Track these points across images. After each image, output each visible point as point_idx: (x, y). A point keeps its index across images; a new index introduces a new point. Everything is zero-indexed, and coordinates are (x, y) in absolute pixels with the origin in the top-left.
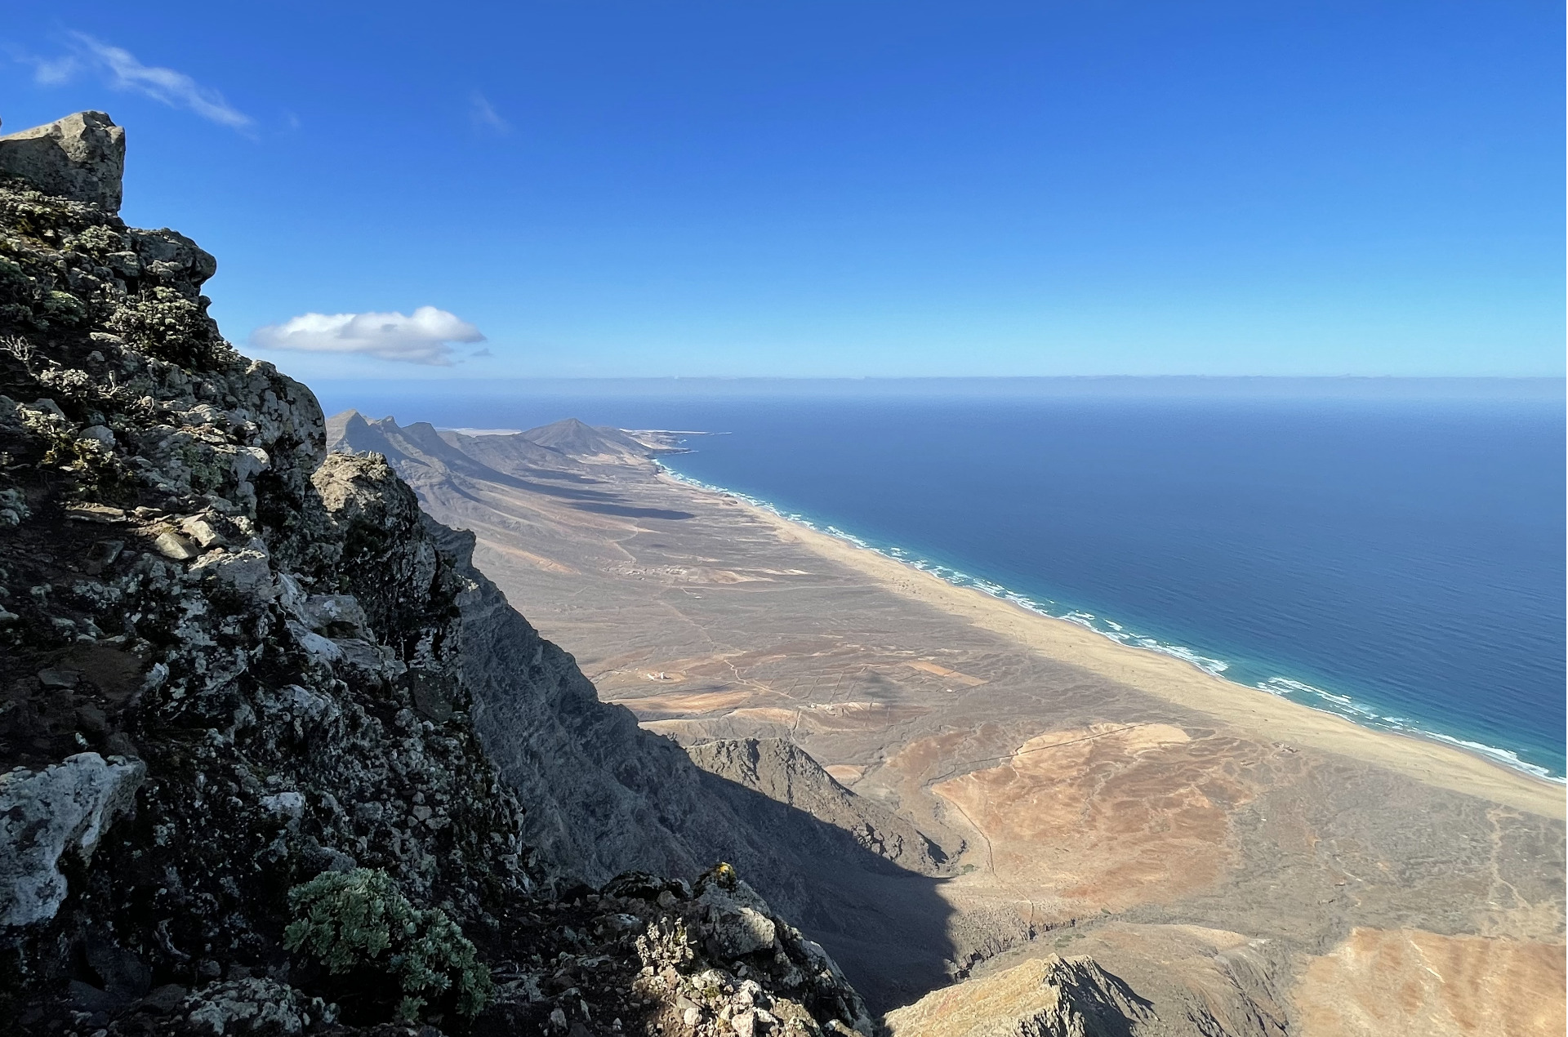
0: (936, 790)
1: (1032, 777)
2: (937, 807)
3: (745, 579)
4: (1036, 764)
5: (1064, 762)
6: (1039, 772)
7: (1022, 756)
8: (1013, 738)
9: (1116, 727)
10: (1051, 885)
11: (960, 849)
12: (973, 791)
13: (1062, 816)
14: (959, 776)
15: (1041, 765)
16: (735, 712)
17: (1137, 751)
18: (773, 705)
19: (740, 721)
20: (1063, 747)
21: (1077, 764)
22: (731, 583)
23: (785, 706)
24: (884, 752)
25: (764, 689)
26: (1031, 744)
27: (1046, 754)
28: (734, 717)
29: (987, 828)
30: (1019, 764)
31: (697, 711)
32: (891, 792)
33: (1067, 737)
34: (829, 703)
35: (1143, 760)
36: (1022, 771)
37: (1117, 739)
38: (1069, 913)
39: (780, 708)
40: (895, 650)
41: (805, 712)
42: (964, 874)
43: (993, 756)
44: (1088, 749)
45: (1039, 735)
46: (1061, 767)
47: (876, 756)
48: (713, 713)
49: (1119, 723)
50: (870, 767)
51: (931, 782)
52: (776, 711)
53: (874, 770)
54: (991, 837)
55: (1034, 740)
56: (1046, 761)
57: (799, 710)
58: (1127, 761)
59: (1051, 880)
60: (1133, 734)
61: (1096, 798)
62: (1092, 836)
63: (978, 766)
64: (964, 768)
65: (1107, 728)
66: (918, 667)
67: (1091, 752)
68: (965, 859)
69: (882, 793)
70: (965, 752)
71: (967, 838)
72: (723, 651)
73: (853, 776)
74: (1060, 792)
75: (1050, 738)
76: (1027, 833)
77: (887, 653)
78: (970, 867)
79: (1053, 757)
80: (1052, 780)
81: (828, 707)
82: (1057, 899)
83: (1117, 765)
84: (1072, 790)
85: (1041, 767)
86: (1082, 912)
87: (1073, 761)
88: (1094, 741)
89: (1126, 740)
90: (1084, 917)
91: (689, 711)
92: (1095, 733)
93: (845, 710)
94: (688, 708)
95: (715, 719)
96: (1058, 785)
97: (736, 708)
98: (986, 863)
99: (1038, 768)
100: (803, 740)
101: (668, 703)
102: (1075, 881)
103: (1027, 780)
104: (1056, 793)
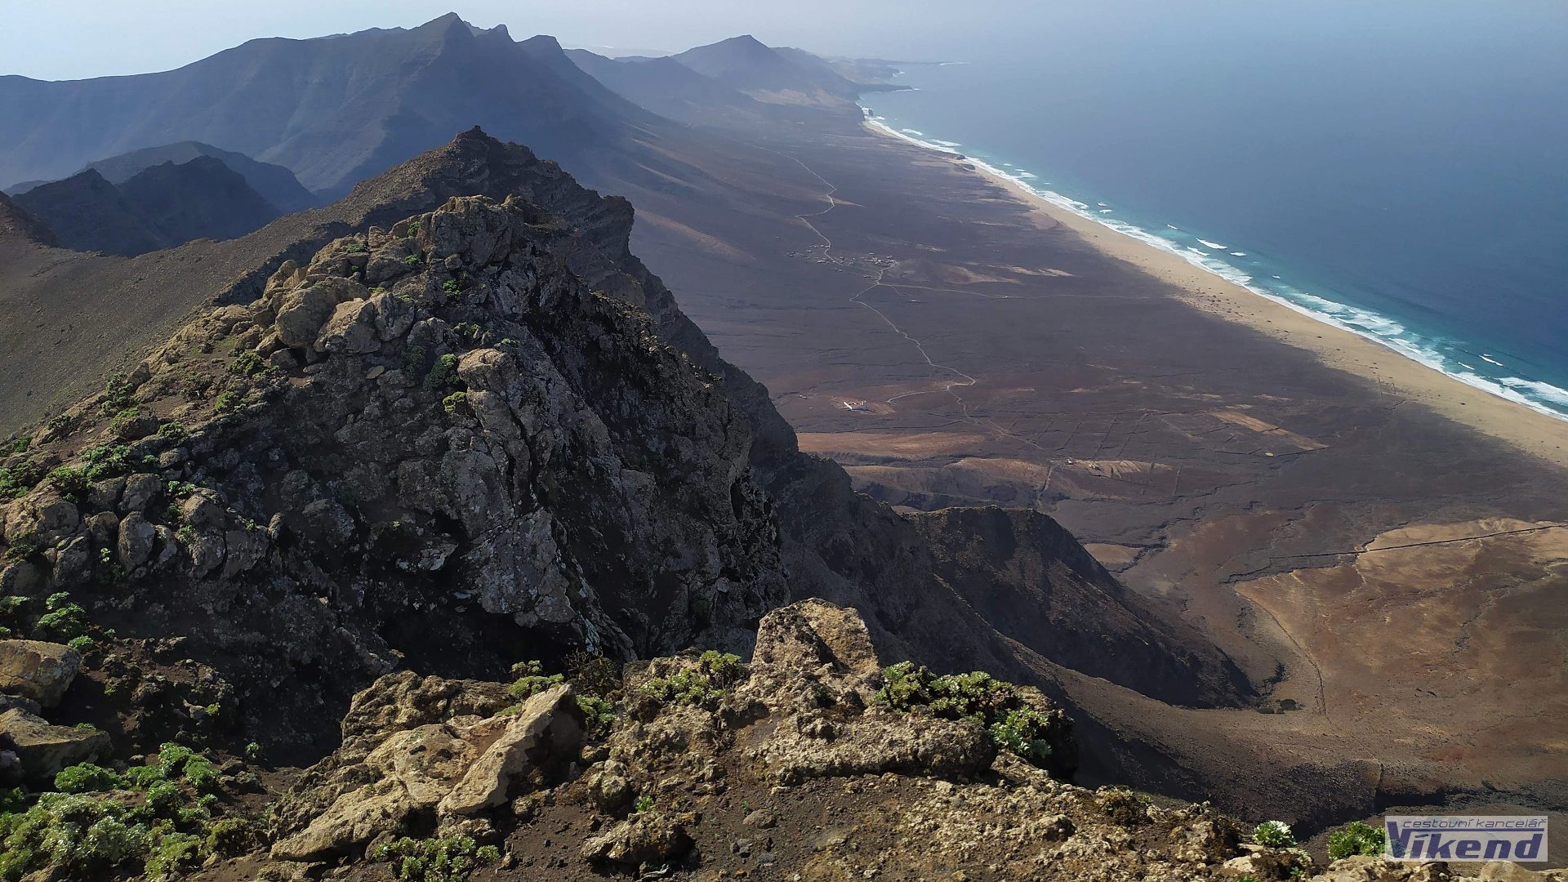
0: (1242, 590)
1: (1384, 585)
2: (1244, 615)
3: (981, 279)
4: (1393, 566)
5: (1436, 568)
6: (1395, 579)
7: (1371, 554)
8: (1360, 529)
9: (1520, 525)
10: (1409, 741)
11: (1273, 675)
12: (1295, 596)
13: (1427, 644)
14: (1276, 574)
15: (1401, 569)
16: (962, 462)
17: (1549, 562)
18: (1015, 456)
19: (968, 473)
20: (1434, 548)
21: (1454, 573)
22: (962, 283)
23: (1030, 459)
24: (1167, 531)
25: (1003, 433)
26: (1387, 539)
27: (1409, 554)
28: (959, 469)
29: (1316, 650)
30: (1366, 565)
31: (908, 457)
32: (1176, 588)
33: (1442, 533)
34: (1093, 459)
35: (1558, 576)
36: (1369, 575)
37: (1521, 542)
38: (1434, 781)
39: (1024, 460)
40: (1193, 392)
41: (1057, 469)
42: (1280, 712)
43: (1328, 551)
44: (1473, 552)
45: (1400, 526)
46: (1430, 575)
47: (1156, 535)
48: (931, 461)
49: (1526, 520)
50: (1146, 550)
51: (1235, 578)
52: (1017, 464)
53: (1153, 555)
54: (1322, 664)
55: (1391, 534)
56: (1408, 563)
57: (1051, 464)
58: (1533, 575)
59: (1407, 734)
60: (1545, 538)
61: (1480, 623)
62: (1473, 676)
63: (1306, 562)
64: (1284, 563)
65: (1506, 526)
66: (1225, 417)
67: (1478, 557)
68: (1283, 691)
69: (1163, 586)
70: (1287, 540)
71: (1285, 661)
72: (947, 376)
73: (1122, 560)
74: (1425, 610)
75: (1416, 532)
76: (1375, 663)
77: (1182, 396)
78: (1289, 705)
79: (1419, 560)
80: (1416, 592)
81: (1090, 464)
82: (1417, 762)
83: (1517, 580)
84: (1445, 609)
85: (1399, 573)
86: (1454, 784)
87: (1449, 568)
88: (1483, 542)
89: (1535, 546)
90: (1456, 791)
91: (900, 456)
92: (1486, 532)
93: (1115, 470)
94: (898, 451)
95: (934, 470)
96: (1424, 600)
97: (964, 456)
98: (1314, 701)
99: (1395, 574)
100: (1053, 507)
101: (870, 443)
102: (1444, 739)
103: (1378, 590)
104: (1420, 611)
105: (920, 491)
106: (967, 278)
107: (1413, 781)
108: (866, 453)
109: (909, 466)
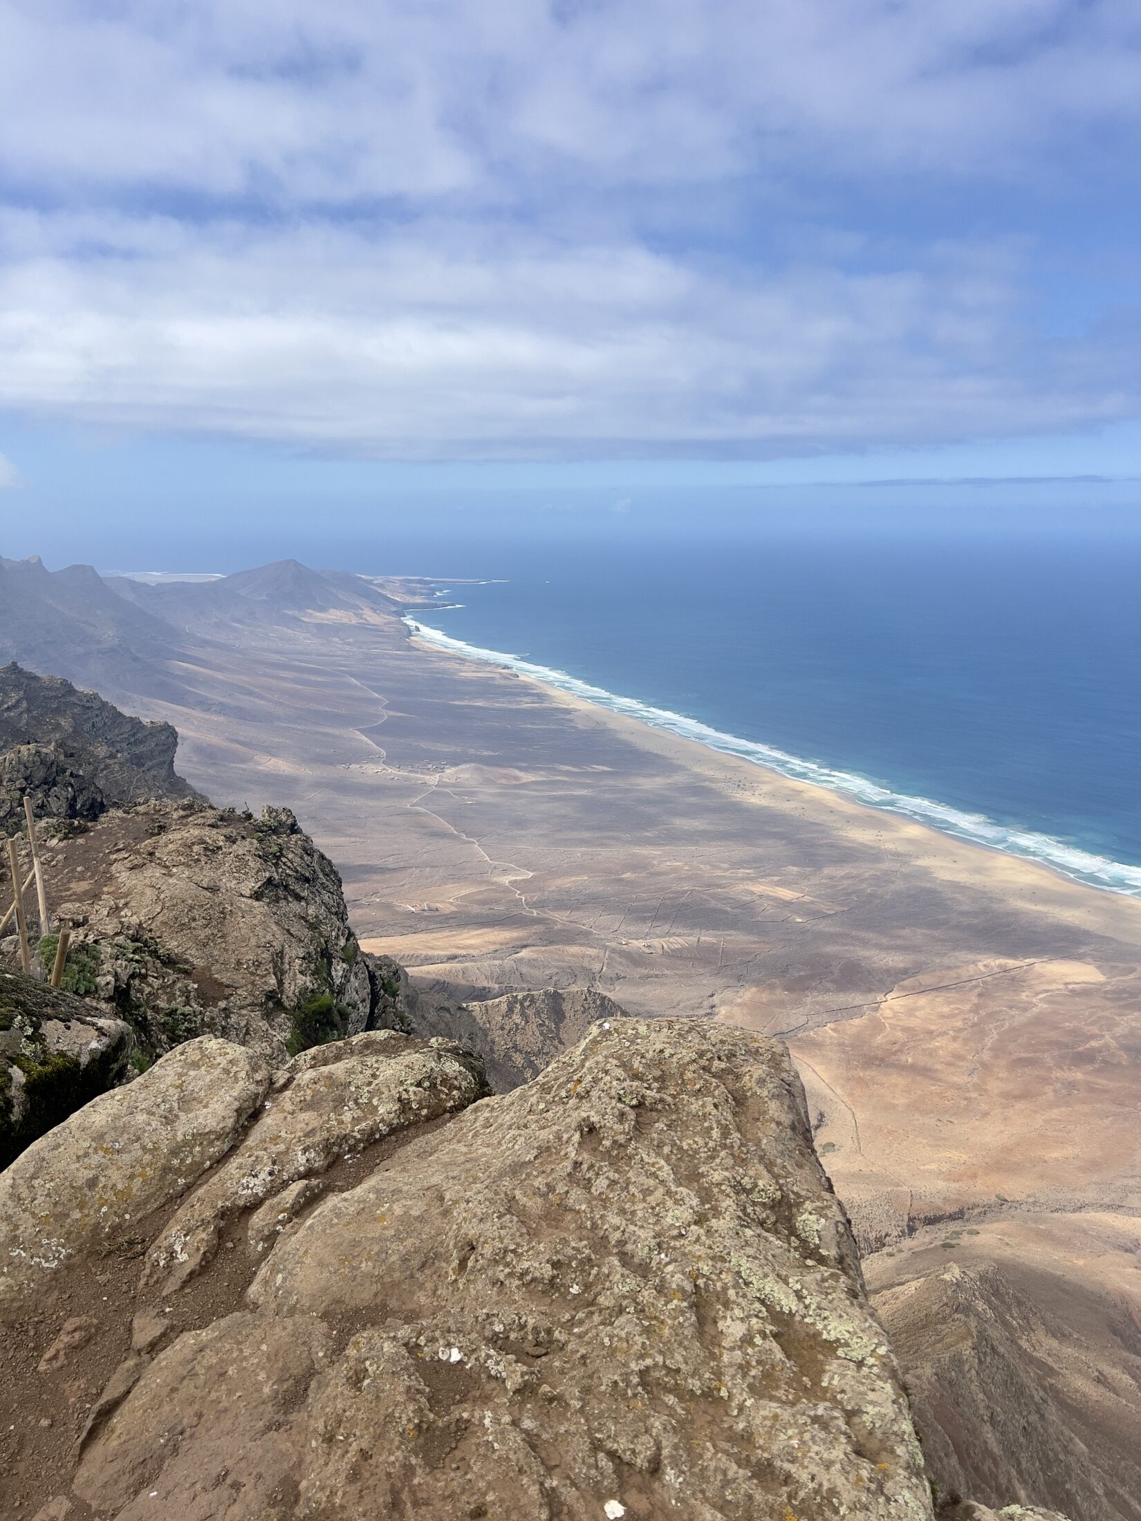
1: (905, 1029)
3: (532, 777)
5: (946, 1010)
6: (913, 1023)
7: (892, 1003)
8: (880, 982)
9: (1011, 963)
10: (933, 1166)
12: (831, 1048)
14: (812, 1029)
15: (917, 1013)
16: (524, 953)
17: (1038, 995)
18: (572, 942)
19: (530, 962)
20: (944, 991)
21: (962, 1012)
22: (514, 782)
23: (587, 943)
24: (716, 1000)
25: (559, 921)
26: (904, 988)
27: (924, 1000)
28: (521, 959)
29: (850, 1095)
30: (888, 1013)
31: (472, 952)
33: (949, 978)
34: (644, 939)
35: (1045, 1006)
36: (891, 1021)
37: (1012, 979)
38: (957, 1201)
39: (580, 945)
40: (728, 869)
41: (612, 951)
43: (856, 1003)
44: (975, 993)
45: (913, 976)
46: (942, 1016)
48: (494, 954)
49: (1016, 958)
52: (575, 949)
54: (856, 1107)
55: (907, 983)
56: (923, 1008)
57: (606, 946)
58: (1026, 1008)
59: (931, 1161)
60: (1033, 973)
61: (986, 1055)
62: (983, 1103)
63: (837, 1016)
64: (819, 1019)
65: (1000, 966)
66: (758, 889)
67: (980, 996)
68: (824, 1136)
70: (820, 998)
71: (825, 1108)
72: (505, 871)
74: (941, 1047)
75: (928, 980)
76: (901, 1101)
78: (830, 1146)
79: (932, 1003)
80: (931, 1032)
81: (643, 943)
82: (941, 1185)
83: (1012, 1013)
84: (955, 1046)
85: (916, 1017)
86: (973, 1200)
87: (957, 1008)
88: (983, 982)
89: (1024, 981)
90: (975, 1206)
91: (463, 952)
92: (984, 973)
93: (665, 946)
94: (462, 948)
95: (497, 962)
96: (939, 1039)
97: (525, 946)
98: (851, 1142)
99: (913, 1019)
100: (612, 987)
101: (435, 942)
102: (962, 1162)
103: (900, 1034)
104: (936, 1049)
105: (485, 984)
106: (517, 778)
107: (939, 1203)
108: (431, 953)
109: (473, 961)
